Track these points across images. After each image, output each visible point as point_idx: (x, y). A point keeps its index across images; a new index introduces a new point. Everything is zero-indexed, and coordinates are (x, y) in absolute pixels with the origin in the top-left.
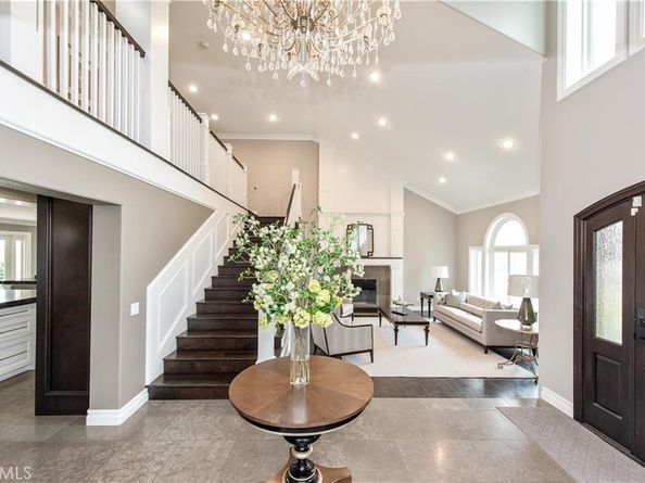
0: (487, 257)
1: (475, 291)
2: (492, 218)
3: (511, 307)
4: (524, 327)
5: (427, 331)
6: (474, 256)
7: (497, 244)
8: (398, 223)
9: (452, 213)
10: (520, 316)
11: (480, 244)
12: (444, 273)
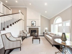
0: (54, 26)
1: (52, 32)
2: (55, 18)
3: (58, 35)
4: (63, 42)
5: (40, 40)
6: (52, 26)
7: (56, 23)
8: (40, 21)
9: (48, 19)
10: (61, 38)
11: (53, 23)
12: (47, 29)
